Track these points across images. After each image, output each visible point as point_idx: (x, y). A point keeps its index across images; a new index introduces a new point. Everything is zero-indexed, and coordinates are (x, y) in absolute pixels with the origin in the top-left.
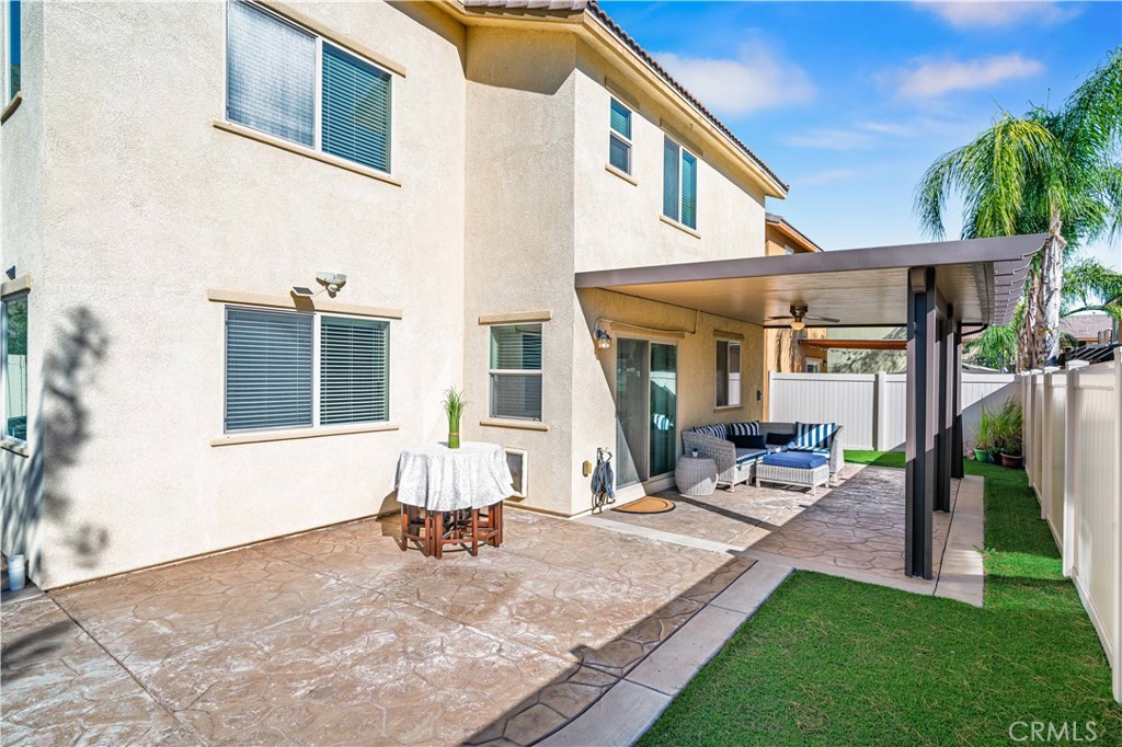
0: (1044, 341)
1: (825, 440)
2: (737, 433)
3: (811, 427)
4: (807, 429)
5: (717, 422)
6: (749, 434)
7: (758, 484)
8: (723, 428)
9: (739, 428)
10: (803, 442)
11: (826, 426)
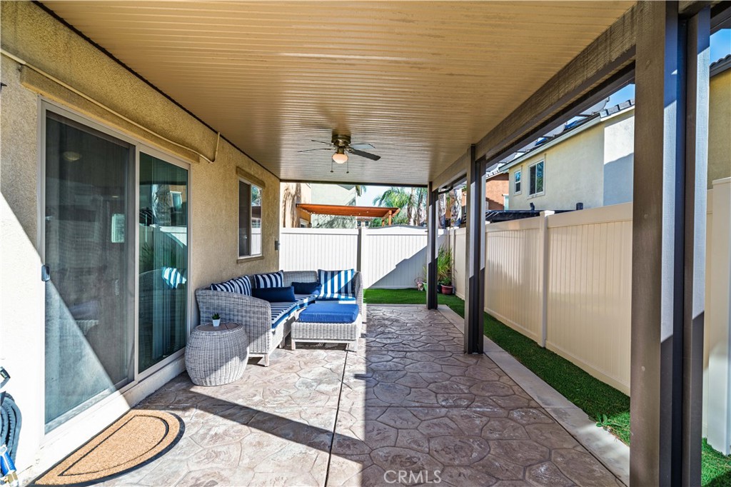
0: (455, 208)
1: (346, 286)
2: (262, 286)
3: (333, 273)
4: (329, 276)
5: (240, 274)
6: (274, 286)
7: (294, 346)
8: (248, 281)
9: (264, 279)
10: (327, 290)
11: (346, 273)
